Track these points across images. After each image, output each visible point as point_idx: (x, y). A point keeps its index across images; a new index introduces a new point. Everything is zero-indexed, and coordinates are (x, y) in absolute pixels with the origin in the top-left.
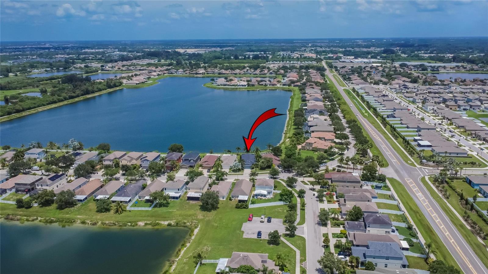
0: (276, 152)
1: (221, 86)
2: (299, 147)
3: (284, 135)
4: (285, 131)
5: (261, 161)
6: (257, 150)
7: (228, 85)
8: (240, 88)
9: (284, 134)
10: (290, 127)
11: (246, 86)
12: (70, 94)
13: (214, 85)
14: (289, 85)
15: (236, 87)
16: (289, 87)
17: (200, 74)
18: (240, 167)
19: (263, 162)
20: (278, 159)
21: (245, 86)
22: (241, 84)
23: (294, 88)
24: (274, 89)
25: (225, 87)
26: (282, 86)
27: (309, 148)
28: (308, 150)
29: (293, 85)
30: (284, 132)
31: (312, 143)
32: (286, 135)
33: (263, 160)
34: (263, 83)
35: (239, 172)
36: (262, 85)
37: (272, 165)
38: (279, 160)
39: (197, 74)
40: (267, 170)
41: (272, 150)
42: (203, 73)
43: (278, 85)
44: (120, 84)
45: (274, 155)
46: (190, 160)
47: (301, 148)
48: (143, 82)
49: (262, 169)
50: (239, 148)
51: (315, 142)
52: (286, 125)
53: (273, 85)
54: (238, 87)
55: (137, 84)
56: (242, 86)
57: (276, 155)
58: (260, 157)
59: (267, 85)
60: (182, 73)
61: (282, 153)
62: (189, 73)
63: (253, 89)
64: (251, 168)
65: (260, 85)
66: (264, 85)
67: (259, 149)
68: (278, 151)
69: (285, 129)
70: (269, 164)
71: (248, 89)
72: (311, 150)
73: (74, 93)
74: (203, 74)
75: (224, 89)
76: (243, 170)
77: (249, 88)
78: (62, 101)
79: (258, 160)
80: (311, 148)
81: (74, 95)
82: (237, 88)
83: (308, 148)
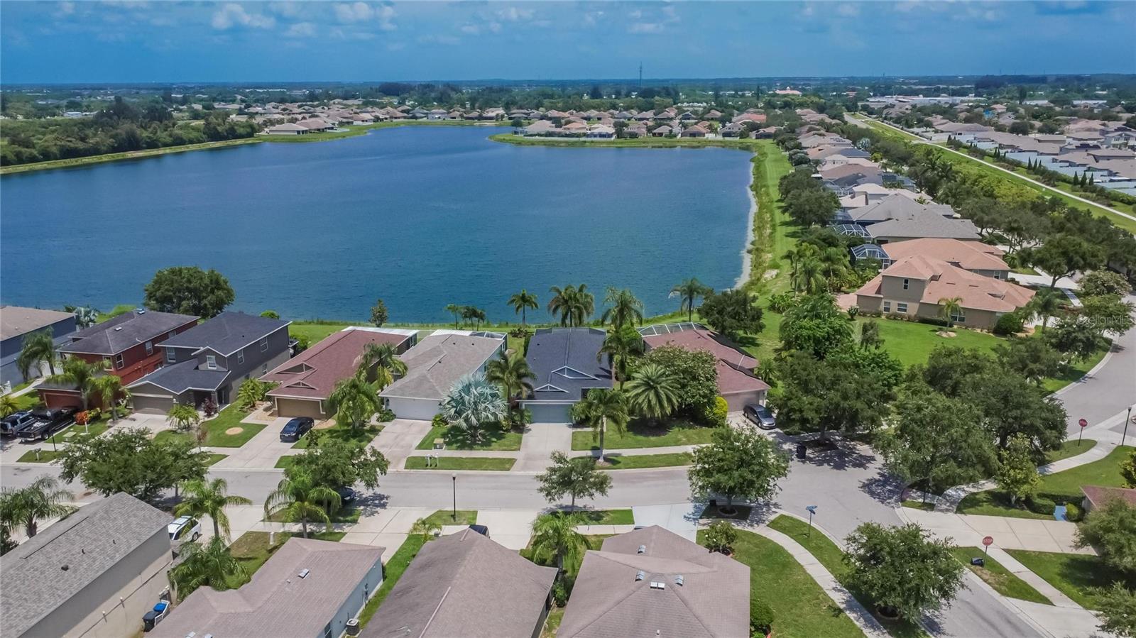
0: (729, 321)
1: (537, 137)
2: (845, 302)
3: (751, 256)
4: (753, 243)
5: (639, 376)
6: (621, 311)
7: (560, 135)
8: (592, 142)
9: (749, 252)
10: (768, 231)
11: (613, 138)
12: (63, 143)
13: (520, 137)
14: (743, 135)
15: (583, 139)
16: (742, 140)
17: (491, 118)
18: (497, 410)
19: (650, 384)
20: (742, 361)
21: (610, 136)
22: (596, 131)
23: (761, 142)
24: (695, 144)
25: (550, 138)
26: (720, 138)
27: (903, 308)
28: (894, 317)
29: (753, 134)
30: (749, 246)
31: (921, 283)
32: (758, 257)
33: (651, 370)
34: (664, 129)
35: (486, 444)
36: (661, 135)
37: (711, 403)
38: (750, 372)
39: (480, 118)
40: (675, 432)
41: (705, 312)
42: (497, 115)
43: (710, 136)
44: (249, 130)
45: (716, 338)
46: (202, 358)
47: (855, 304)
48: (319, 130)
49: (646, 426)
50: (524, 299)
51: (934, 278)
52: (751, 226)
53: (693, 135)
54: (589, 139)
55: (299, 132)
56: (601, 135)
57: (726, 337)
58: (638, 349)
59: (675, 136)
60: (443, 117)
61: (760, 328)
62: (461, 116)
63: (633, 144)
64: (575, 418)
65: (654, 135)
66: (666, 136)
67: (636, 306)
68: (735, 316)
69: (751, 236)
70: (693, 394)
71: (616, 143)
72: (910, 320)
73: (83, 140)
74: (497, 118)
75: (544, 143)
76: (520, 429)
77: (622, 143)
78: (33, 159)
79: (622, 365)
80: (913, 309)
81: (81, 145)
82: (585, 142)
83: (894, 308)
